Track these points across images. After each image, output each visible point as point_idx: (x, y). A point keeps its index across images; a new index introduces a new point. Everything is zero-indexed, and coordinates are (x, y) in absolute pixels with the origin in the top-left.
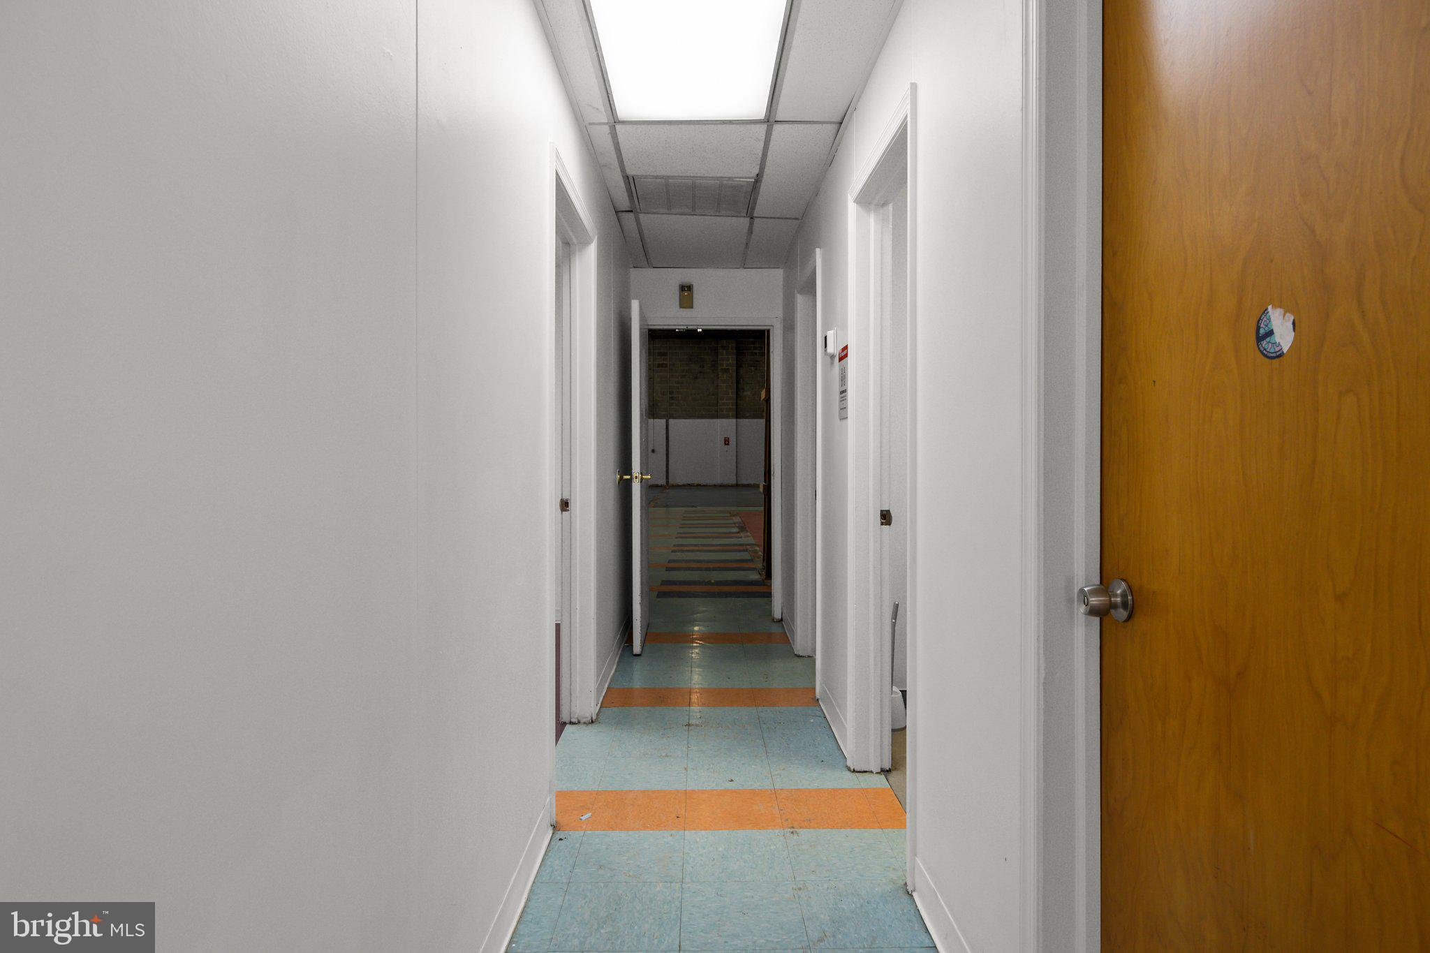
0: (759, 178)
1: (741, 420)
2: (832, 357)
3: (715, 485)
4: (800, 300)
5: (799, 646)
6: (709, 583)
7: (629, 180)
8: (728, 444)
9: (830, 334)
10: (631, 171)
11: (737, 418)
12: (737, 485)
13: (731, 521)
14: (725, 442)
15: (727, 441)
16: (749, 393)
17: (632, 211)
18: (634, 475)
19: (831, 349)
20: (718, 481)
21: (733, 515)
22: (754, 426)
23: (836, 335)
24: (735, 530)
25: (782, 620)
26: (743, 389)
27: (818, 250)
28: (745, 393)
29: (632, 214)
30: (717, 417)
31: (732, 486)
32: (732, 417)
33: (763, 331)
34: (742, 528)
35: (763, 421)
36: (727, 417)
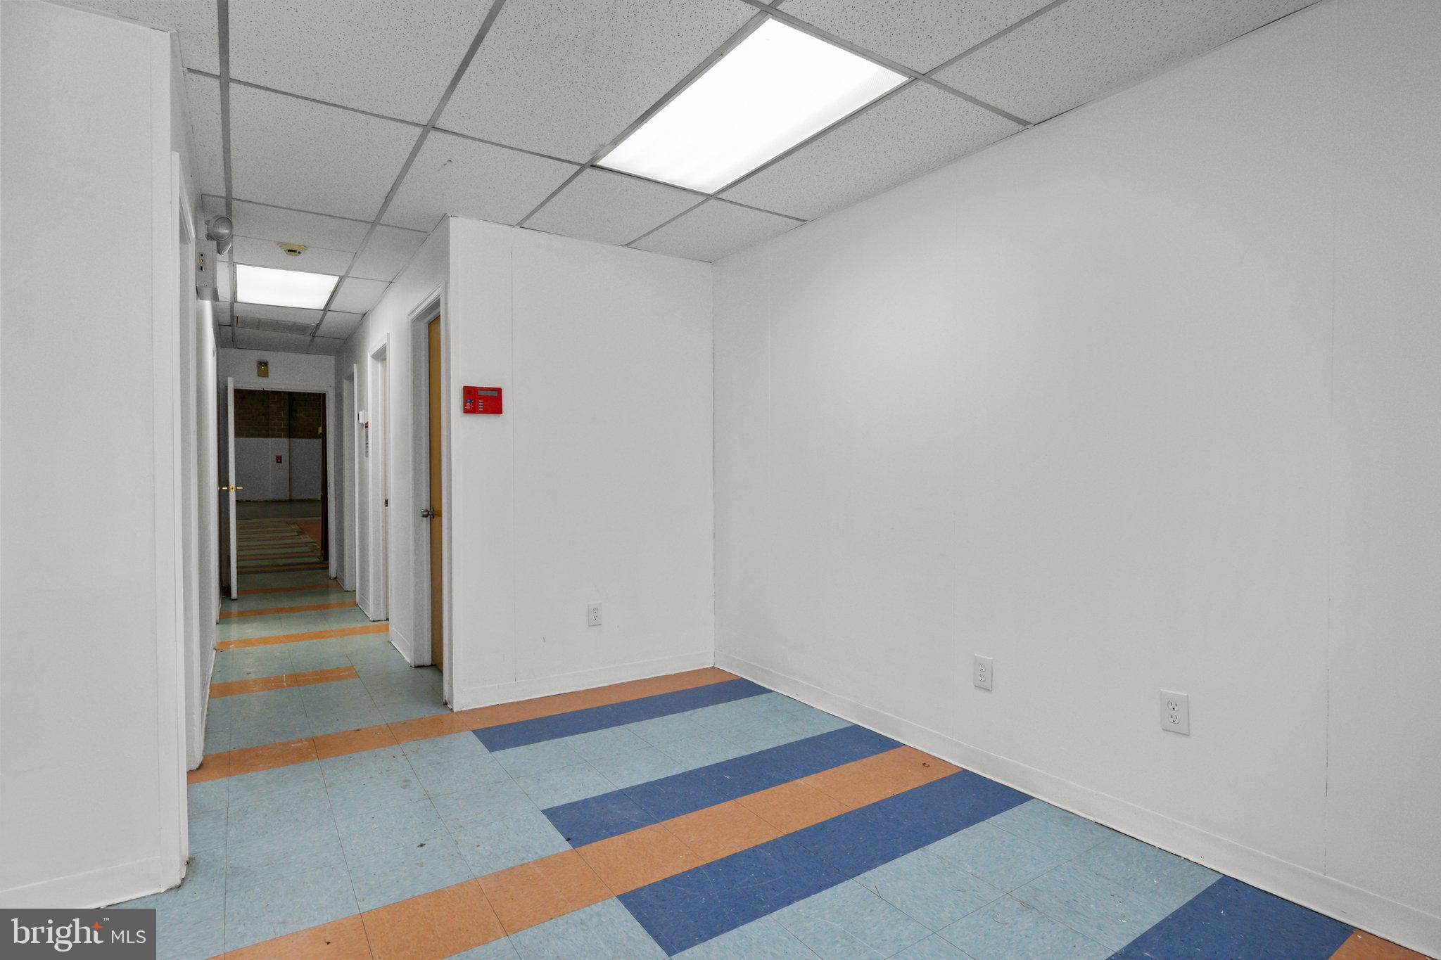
0: (318, 325)
1: (294, 440)
2: (362, 424)
3: (267, 501)
4: (346, 384)
5: (347, 586)
6: (278, 565)
7: (233, 317)
8: (281, 462)
9: (361, 413)
10: (235, 314)
11: (290, 437)
12: (290, 500)
13: (288, 529)
14: (281, 460)
15: (279, 459)
16: (302, 415)
17: (230, 326)
18: (231, 487)
19: (361, 421)
20: (270, 496)
21: (289, 524)
22: (307, 446)
23: (364, 414)
24: (296, 534)
25: (336, 578)
26: (296, 411)
27: (355, 365)
28: (298, 415)
29: (230, 328)
30: (267, 436)
31: (286, 501)
32: (285, 437)
33: (320, 394)
34: (301, 533)
35: (319, 441)
36: (279, 436)
